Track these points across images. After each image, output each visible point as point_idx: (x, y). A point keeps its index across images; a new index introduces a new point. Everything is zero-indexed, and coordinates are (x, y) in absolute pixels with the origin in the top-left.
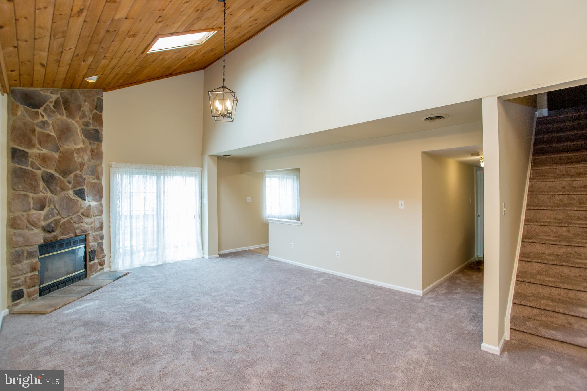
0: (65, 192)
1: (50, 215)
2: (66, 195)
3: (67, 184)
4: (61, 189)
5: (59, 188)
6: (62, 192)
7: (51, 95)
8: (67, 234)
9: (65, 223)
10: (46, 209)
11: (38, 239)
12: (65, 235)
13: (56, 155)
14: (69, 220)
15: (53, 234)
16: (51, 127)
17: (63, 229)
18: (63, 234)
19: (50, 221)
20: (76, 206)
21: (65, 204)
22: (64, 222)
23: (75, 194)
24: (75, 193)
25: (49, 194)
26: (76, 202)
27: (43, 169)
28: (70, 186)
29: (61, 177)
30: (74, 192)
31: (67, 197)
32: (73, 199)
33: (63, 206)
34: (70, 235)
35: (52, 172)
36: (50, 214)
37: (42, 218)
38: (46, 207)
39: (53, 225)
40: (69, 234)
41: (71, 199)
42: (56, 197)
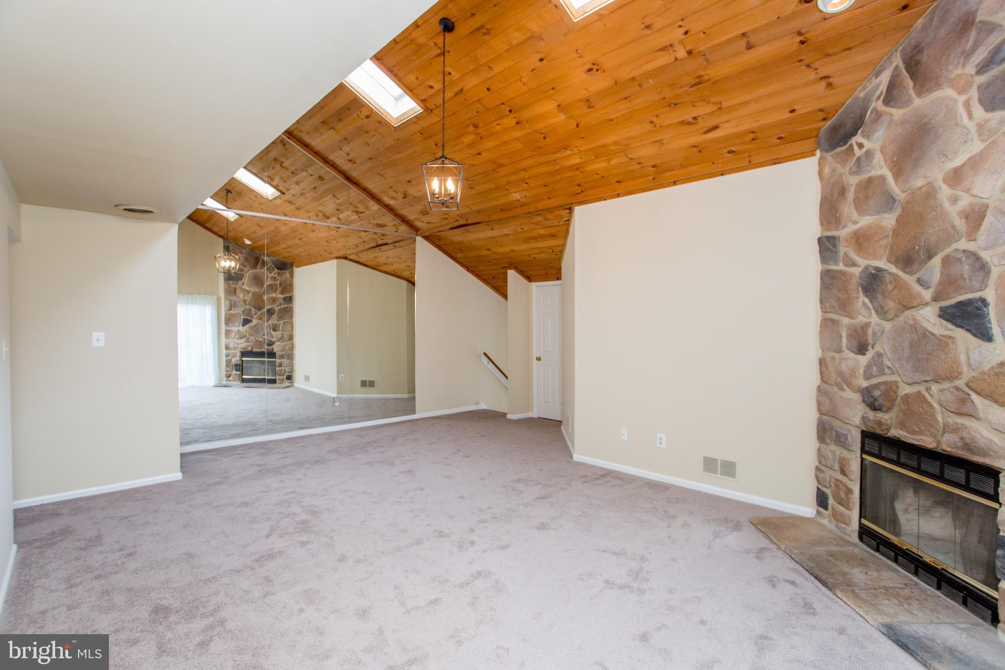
0: (908, 313)
1: (875, 369)
2: (911, 322)
3: (918, 288)
4: (900, 306)
5: (895, 302)
6: (903, 312)
7: (878, 79)
8: (914, 432)
9: (908, 398)
10: (870, 354)
11: (851, 413)
12: (908, 432)
13: (889, 220)
14: (919, 392)
15: (880, 415)
16: (878, 158)
17: (905, 414)
18: (902, 425)
19: (875, 381)
20: (943, 356)
21: (906, 344)
22: (907, 394)
23: (940, 316)
24: (942, 313)
25: (874, 319)
26: (944, 343)
27: (863, 262)
28: (927, 295)
29: (900, 273)
30: (938, 312)
31: (911, 326)
32: (933, 335)
33: (903, 350)
34: (922, 437)
35: (882, 263)
36: (875, 365)
37: (861, 371)
38: (870, 348)
39: (877, 393)
40: (921, 433)
41: (926, 335)
42: (888, 326)
